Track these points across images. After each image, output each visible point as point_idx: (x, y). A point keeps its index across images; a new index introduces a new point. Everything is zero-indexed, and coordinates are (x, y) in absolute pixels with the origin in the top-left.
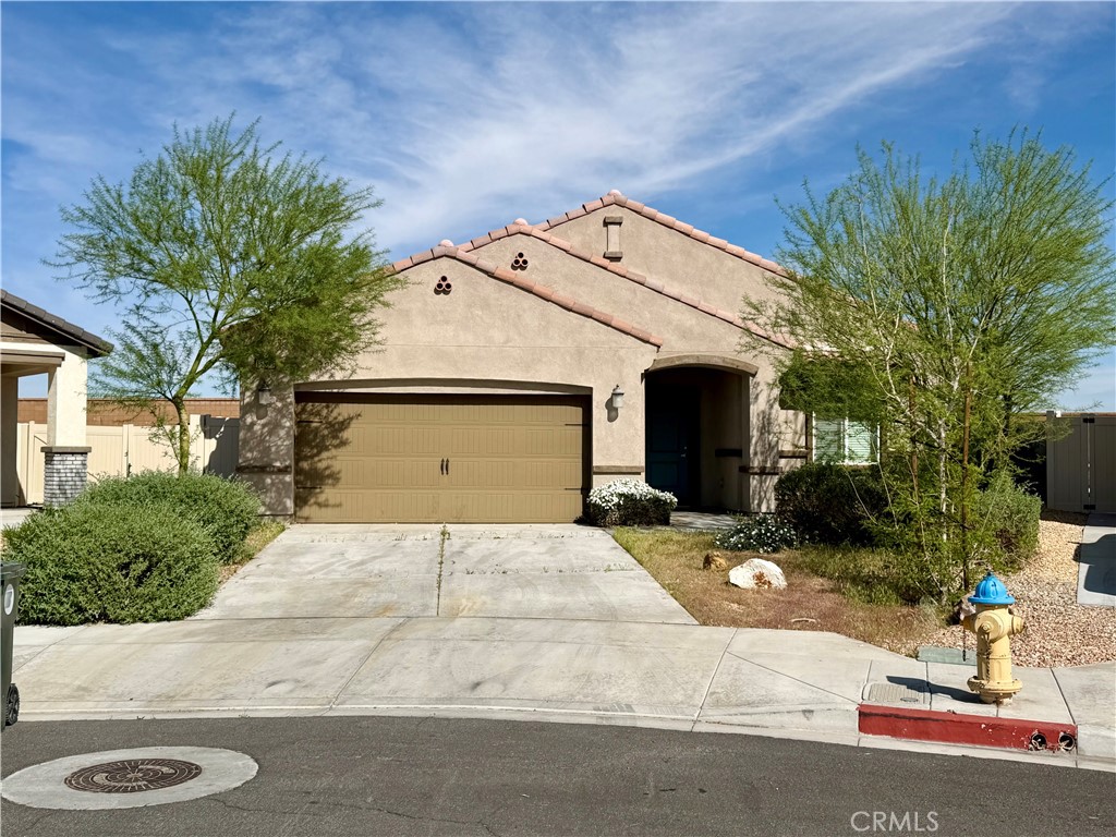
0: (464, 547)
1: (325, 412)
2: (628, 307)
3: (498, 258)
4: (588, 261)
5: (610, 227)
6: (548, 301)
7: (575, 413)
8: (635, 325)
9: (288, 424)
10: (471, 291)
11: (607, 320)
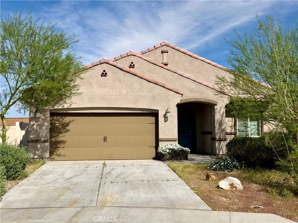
0: (111, 170)
1: (61, 120)
2: (171, 81)
3: (125, 64)
4: (156, 65)
5: (164, 54)
6: (142, 79)
7: (152, 119)
8: (173, 87)
9: (47, 124)
10: (114, 75)
11: (164, 86)
